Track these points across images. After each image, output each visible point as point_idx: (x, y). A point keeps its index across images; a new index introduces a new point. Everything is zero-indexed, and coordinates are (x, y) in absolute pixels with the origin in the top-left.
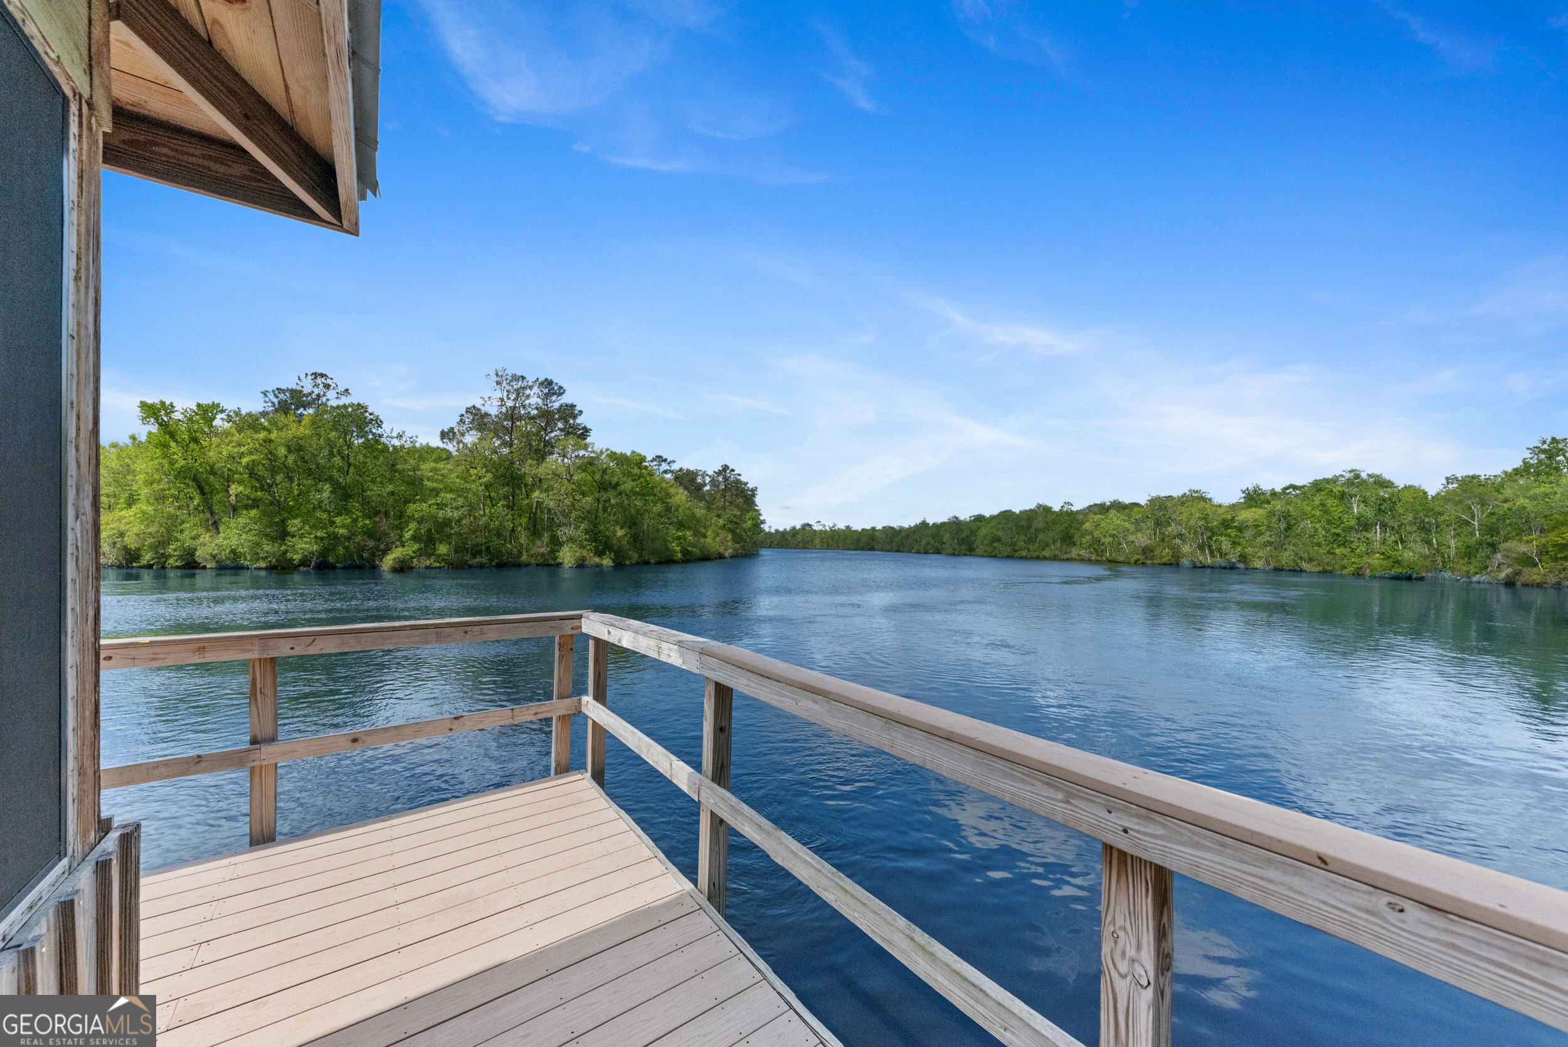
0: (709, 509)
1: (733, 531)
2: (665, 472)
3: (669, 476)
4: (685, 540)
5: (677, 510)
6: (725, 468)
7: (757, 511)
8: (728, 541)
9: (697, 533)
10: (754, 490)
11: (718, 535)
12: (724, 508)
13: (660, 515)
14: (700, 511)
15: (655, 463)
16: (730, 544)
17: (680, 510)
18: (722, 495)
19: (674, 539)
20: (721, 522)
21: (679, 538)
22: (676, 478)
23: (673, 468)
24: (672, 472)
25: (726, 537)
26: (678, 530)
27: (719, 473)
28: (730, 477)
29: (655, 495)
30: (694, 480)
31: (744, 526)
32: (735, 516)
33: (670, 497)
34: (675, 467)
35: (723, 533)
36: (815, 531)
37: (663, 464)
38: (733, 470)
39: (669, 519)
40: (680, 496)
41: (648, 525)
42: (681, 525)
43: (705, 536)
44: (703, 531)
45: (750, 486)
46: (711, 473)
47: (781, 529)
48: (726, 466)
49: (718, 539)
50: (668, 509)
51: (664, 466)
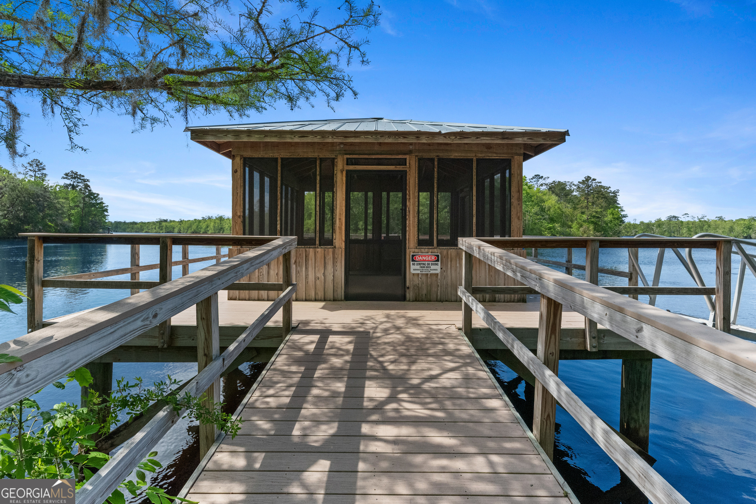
0: (575, 208)
1: (595, 224)
2: (542, 185)
3: (544, 187)
4: (554, 230)
5: (549, 210)
6: (588, 178)
7: (620, 208)
8: (590, 230)
9: (563, 225)
10: (615, 193)
11: (581, 226)
12: (587, 207)
13: (536, 214)
14: (568, 209)
15: (534, 180)
16: (592, 232)
17: (551, 210)
18: (585, 198)
19: (546, 229)
20: (585, 217)
21: (550, 229)
22: (550, 189)
23: (547, 182)
24: (546, 185)
25: (588, 228)
26: (548, 223)
27: (583, 182)
28: (592, 185)
29: (533, 201)
30: (564, 189)
31: (606, 219)
32: (596, 212)
33: (544, 202)
34: (550, 181)
35: (585, 225)
36: (682, 222)
37: (540, 180)
38: (594, 180)
39: (543, 216)
40: (552, 201)
41: (529, 221)
42: (552, 220)
43: (570, 227)
44: (570, 223)
45: (612, 189)
46: (576, 183)
47: (646, 221)
48: (588, 177)
49: (581, 229)
50: (542, 210)
51: (541, 181)
